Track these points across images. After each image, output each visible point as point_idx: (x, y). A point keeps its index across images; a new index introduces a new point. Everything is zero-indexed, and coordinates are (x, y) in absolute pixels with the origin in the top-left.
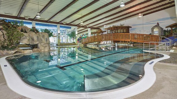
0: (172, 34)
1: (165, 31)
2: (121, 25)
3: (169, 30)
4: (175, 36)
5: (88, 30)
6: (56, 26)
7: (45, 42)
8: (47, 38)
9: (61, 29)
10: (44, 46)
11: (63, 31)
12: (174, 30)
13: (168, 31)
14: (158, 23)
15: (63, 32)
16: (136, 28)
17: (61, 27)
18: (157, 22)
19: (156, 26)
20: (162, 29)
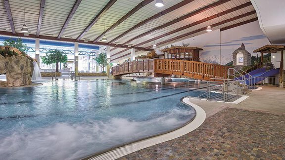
0: (262, 63)
1: (253, 58)
2: (184, 45)
3: (259, 56)
4: (268, 67)
5: (131, 53)
6: (73, 45)
7: (19, 71)
8: (23, 65)
9: (81, 49)
10: (16, 77)
11: (91, 52)
12: (266, 56)
13: (257, 59)
14: (243, 45)
15: (91, 54)
16: (209, 51)
17: (80, 46)
18: (241, 42)
19: (240, 49)
20: (248, 54)
